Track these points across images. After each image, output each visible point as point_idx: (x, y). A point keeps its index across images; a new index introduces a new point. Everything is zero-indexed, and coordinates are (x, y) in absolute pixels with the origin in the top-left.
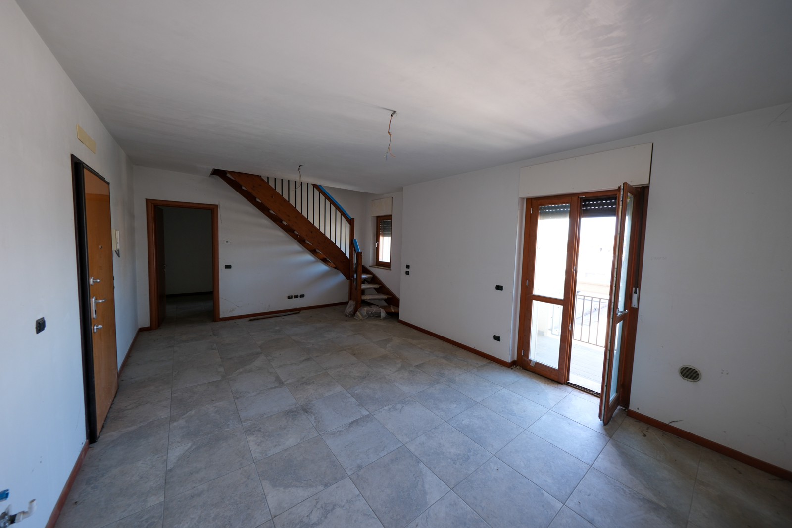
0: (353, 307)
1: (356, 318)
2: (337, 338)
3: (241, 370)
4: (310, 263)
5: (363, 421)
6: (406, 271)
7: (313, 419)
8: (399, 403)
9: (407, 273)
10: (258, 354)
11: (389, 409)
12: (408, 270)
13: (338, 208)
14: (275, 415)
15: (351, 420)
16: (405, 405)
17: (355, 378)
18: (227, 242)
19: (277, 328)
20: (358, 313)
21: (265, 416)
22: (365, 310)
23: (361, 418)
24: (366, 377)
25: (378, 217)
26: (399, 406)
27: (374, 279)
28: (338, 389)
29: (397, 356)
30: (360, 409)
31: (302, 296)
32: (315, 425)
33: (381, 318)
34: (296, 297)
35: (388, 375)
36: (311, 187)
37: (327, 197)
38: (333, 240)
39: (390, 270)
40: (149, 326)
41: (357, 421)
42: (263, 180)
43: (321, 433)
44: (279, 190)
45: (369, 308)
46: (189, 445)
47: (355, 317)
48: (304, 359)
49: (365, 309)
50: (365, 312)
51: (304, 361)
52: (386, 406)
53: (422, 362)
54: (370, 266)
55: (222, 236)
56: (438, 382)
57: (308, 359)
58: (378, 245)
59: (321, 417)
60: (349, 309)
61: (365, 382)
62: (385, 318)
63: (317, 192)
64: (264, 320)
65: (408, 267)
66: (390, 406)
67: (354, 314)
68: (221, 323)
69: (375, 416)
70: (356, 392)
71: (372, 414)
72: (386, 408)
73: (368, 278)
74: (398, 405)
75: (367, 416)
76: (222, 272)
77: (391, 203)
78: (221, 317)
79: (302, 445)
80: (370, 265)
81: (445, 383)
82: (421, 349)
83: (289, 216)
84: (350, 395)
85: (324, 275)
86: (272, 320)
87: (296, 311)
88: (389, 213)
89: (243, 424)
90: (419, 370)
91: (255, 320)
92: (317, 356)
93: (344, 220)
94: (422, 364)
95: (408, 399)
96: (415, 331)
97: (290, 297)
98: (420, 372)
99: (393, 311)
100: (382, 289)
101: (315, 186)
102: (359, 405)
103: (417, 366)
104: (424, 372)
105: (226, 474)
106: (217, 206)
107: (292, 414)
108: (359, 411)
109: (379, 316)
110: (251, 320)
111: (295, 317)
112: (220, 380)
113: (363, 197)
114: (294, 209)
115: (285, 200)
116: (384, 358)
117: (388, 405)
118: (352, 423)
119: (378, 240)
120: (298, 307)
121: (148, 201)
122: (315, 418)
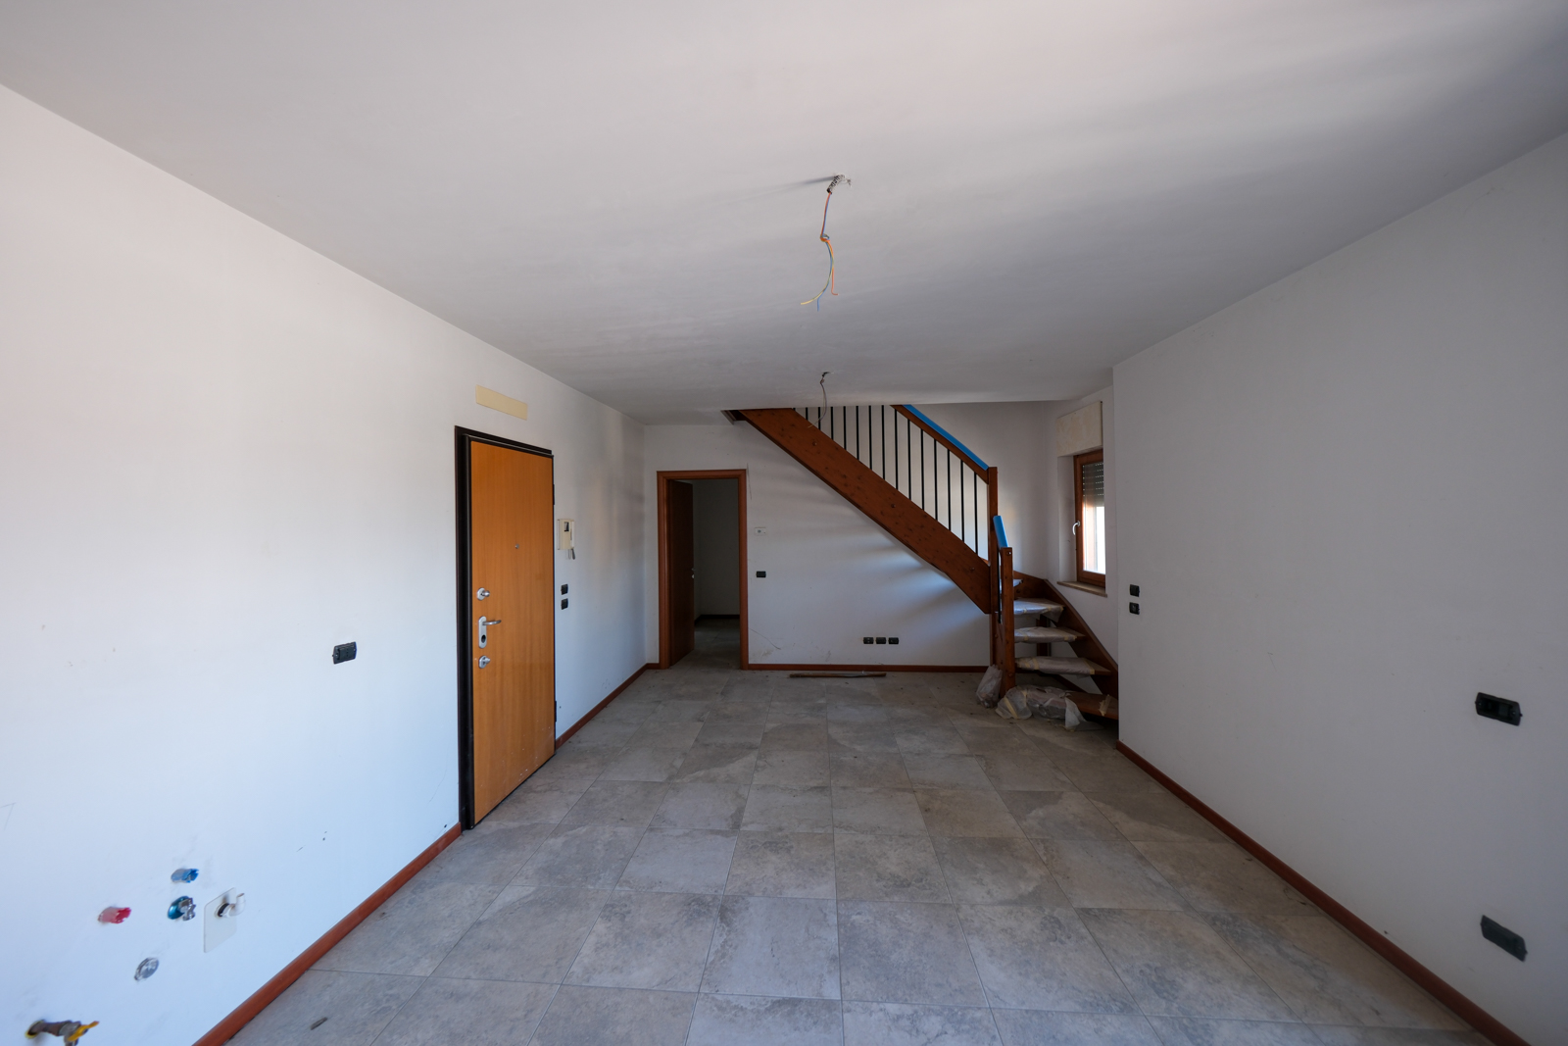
0: (994, 683)
1: (1000, 713)
2: (918, 754)
3: (701, 773)
4: (908, 571)
5: (809, 1015)
6: (1131, 604)
7: (718, 941)
8: (939, 1014)
9: (1134, 609)
10: (751, 748)
11: (899, 1017)
12: (1134, 600)
13: (953, 447)
14: (671, 894)
15: (785, 994)
16: (951, 1031)
17: (880, 877)
18: (759, 531)
19: (822, 701)
20: (1006, 701)
21: (657, 889)
22: (1023, 696)
23: (810, 1002)
24: (909, 885)
25: (1076, 457)
26: (933, 1024)
27: (1068, 618)
28: (824, 890)
29: (1041, 853)
30: (830, 972)
31: (894, 641)
32: (711, 959)
33: (1067, 726)
34: (881, 641)
35: (972, 906)
36: (890, 414)
37: (927, 427)
38: (943, 521)
39: (1106, 596)
40: (657, 662)
41: (793, 1003)
42: (798, 415)
43: (705, 989)
44: (826, 430)
45: (1036, 693)
46: (532, 889)
47: (997, 711)
48: (815, 785)
49: (1025, 693)
50: (1025, 700)
51: (816, 788)
52: (896, 1001)
53: (1115, 905)
54: (1059, 583)
55: (753, 521)
56: (1127, 1008)
57: (821, 789)
58: (1079, 530)
59: (736, 948)
60: (988, 684)
61: (896, 899)
62: (1077, 729)
63: (902, 420)
64: (812, 680)
65: (1135, 591)
66: (908, 1010)
67: (993, 703)
68: (747, 674)
69: (846, 1015)
70: (854, 917)
71: (846, 1004)
72: (893, 1008)
73: (1055, 612)
74: (934, 1019)
75: (829, 1005)
76: (753, 584)
77: (1098, 418)
78: (750, 662)
79: (651, 999)
80: (1061, 580)
81: (1156, 1023)
82: (1141, 857)
83: (845, 476)
84: (833, 919)
85: (940, 600)
86: (825, 683)
87: (878, 671)
88: (1094, 444)
89: (618, 888)
90: (1083, 931)
91: (797, 676)
92: (844, 788)
93: (969, 472)
94: (1111, 911)
95: (978, 1014)
96: (1157, 789)
97: (868, 641)
98: (1082, 938)
99: (1103, 713)
100: (1087, 646)
101: (899, 408)
102: (833, 959)
103: (1086, 914)
104: (1097, 943)
105: (515, 981)
106: (744, 471)
107: (696, 906)
108: (821, 976)
109: (1063, 720)
110: (792, 676)
111: (870, 685)
112: (661, 783)
113: (1037, 413)
114: (856, 461)
115: (837, 447)
116: (998, 847)
117: (905, 1002)
118: (781, 1002)
119: (1079, 517)
120: (885, 663)
121: (659, 473)
122: (725, 942)
